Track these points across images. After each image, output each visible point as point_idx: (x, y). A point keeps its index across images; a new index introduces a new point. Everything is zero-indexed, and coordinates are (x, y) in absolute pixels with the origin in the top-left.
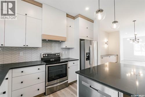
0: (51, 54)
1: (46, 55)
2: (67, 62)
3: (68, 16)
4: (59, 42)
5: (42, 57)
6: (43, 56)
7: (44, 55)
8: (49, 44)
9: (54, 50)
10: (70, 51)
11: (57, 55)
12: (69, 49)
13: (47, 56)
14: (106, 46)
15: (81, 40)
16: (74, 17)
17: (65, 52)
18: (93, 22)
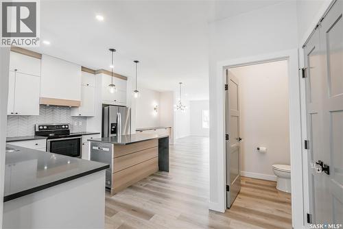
0: (53, 126)
1: (45, 127)
2: (81, 135)
3: (84, 69)
4: (67, 108)
5: (37, 130)
6: (40, 129)
7: (41, 127)
8: (49, 110)
9: (59, 119)
10: (88, 121)
11: (63, 127)
12: (86, 118)
13: (46, 129)
14: (155, 114)
15: (104, 106)
16: (95, 71)
17: (78, 123)
18: (126, 79)
